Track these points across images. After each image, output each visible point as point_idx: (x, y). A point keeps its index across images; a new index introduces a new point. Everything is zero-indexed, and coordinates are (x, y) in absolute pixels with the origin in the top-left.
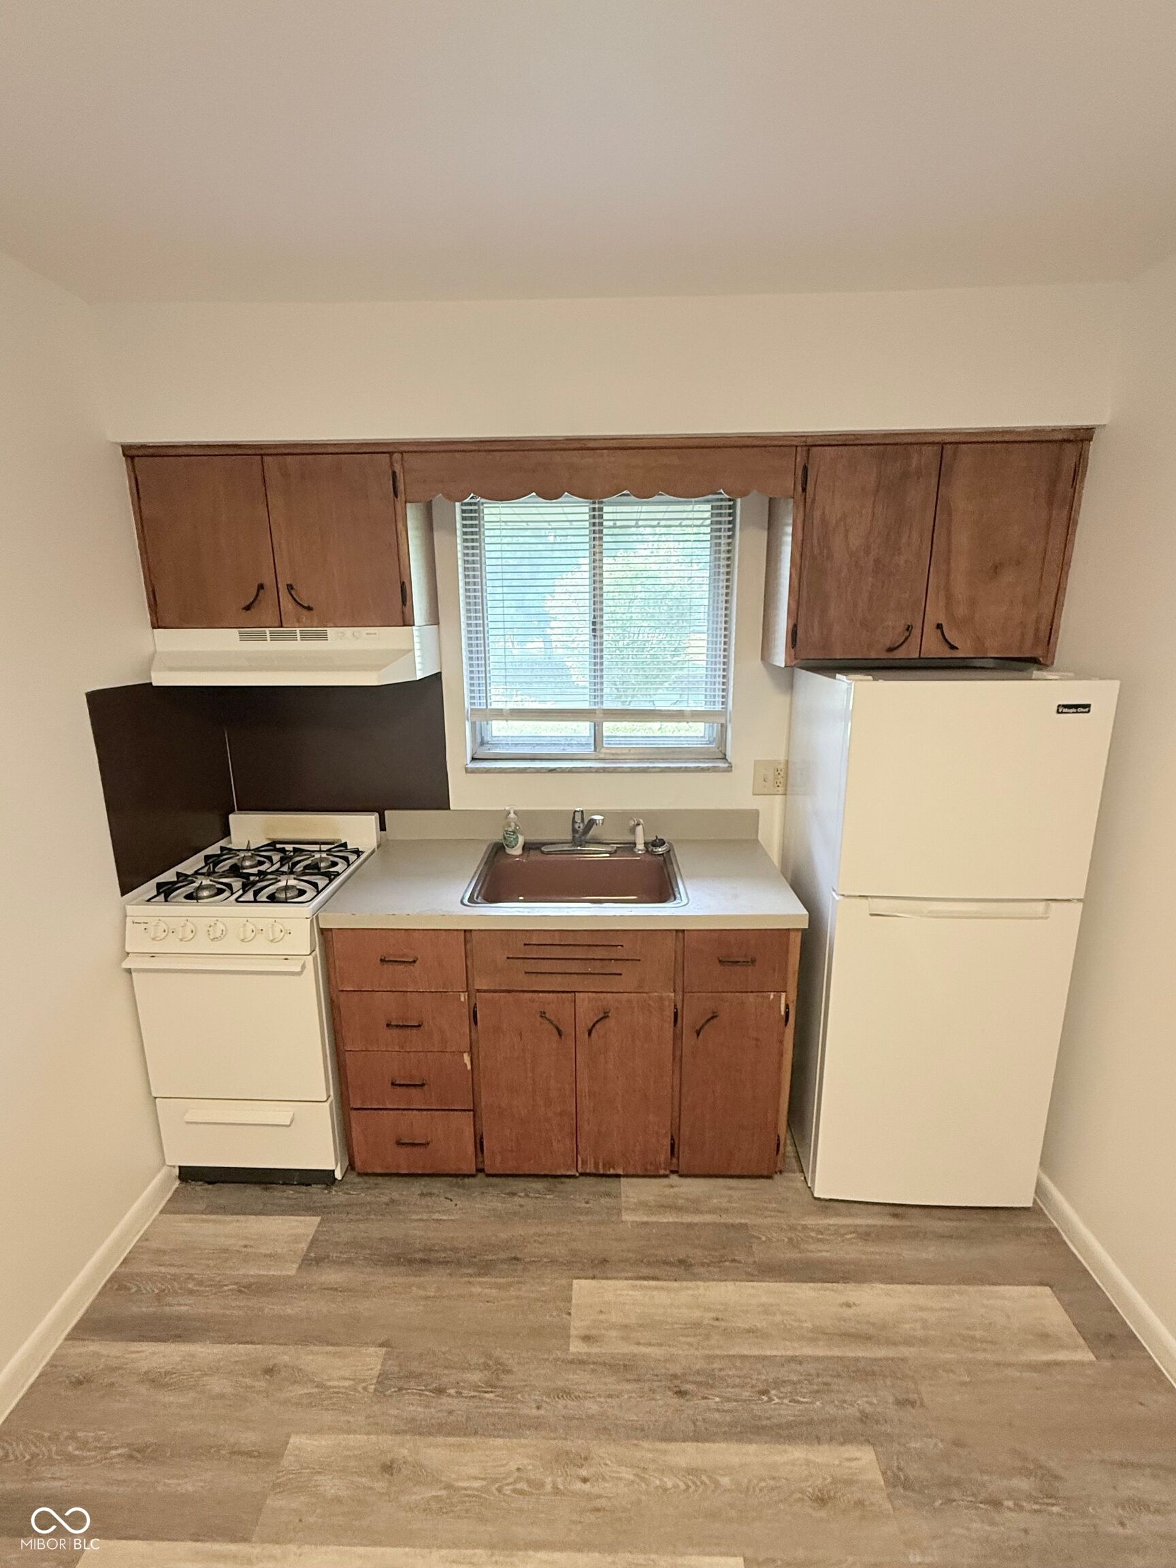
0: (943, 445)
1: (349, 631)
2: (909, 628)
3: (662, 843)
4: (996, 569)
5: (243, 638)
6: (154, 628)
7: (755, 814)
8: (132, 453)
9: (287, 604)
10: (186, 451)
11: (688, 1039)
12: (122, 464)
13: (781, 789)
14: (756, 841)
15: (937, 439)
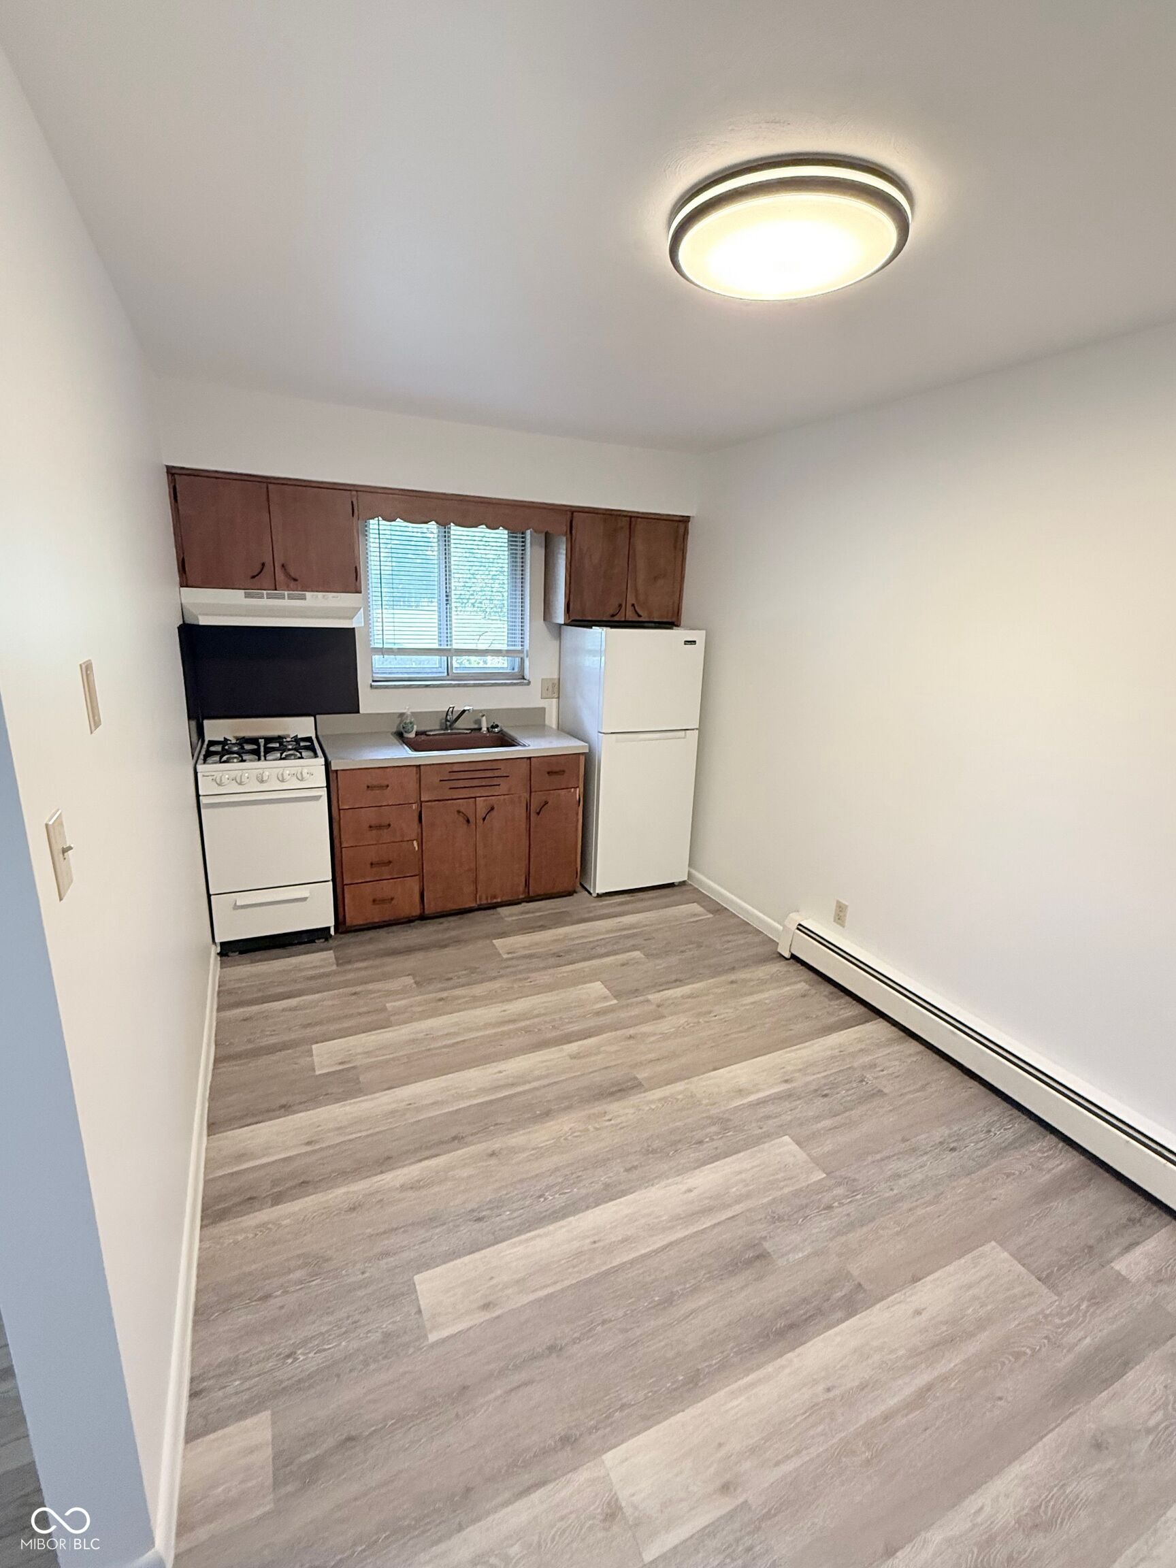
0: (631, 517)
1: (320, 595)
2: (620, 605)
3: (497, 726)
4: (656, 578)
5: (247, 596)
6: (181, 586)
7: (544, 709)
8: (174, 474)
9: (280, 576)
10: (213, 475)
11: (533, 815)
12: (164, 478)
13: (556, 695)
14: (544, 725)
15: (630, 514)
